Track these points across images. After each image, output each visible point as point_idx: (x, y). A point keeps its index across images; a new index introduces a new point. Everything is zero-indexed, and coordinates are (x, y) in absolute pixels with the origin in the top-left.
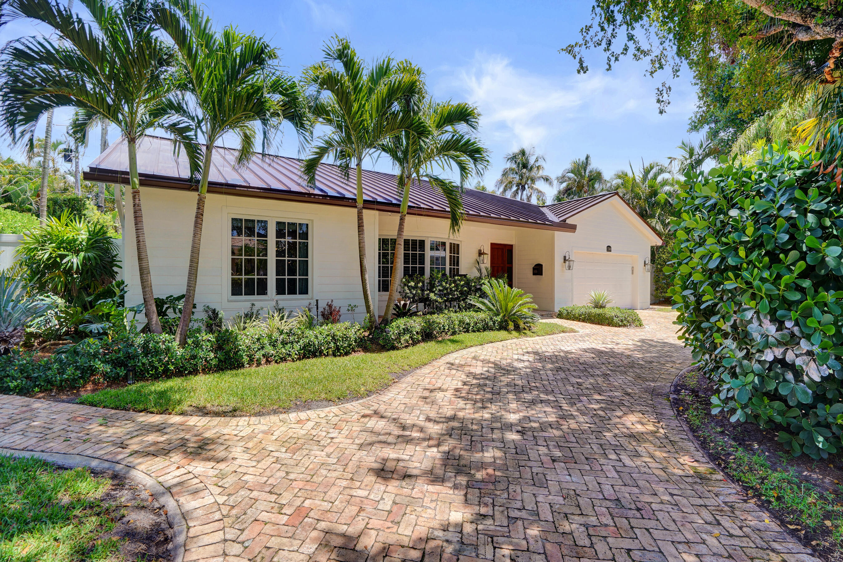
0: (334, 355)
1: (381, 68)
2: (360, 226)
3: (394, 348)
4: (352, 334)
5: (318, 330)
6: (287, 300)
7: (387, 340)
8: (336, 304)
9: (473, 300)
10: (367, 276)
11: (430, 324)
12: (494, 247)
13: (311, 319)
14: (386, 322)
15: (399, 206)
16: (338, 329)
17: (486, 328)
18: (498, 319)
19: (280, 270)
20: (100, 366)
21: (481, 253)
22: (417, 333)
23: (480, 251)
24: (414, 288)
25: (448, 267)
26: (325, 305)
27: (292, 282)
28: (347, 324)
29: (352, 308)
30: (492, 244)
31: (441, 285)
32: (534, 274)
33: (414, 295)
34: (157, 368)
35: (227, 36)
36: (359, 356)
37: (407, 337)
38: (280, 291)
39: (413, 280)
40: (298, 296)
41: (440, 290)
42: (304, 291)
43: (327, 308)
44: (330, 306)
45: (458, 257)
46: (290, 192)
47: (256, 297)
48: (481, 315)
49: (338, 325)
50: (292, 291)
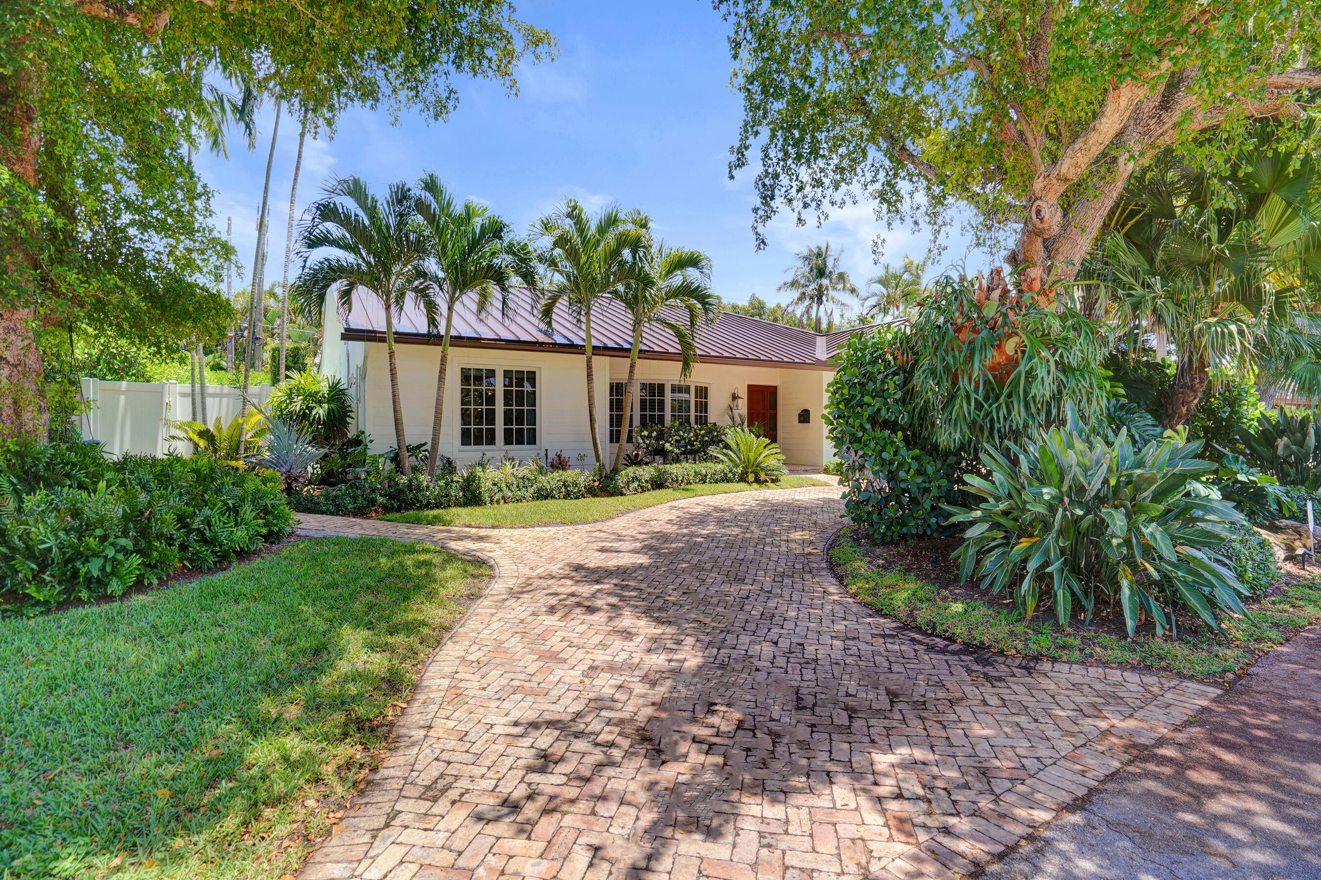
0: (565, 498)
1: (609, 217)
2: (590, 375)
3: (622, 494)
4: (581, 480)
5: (550, 476)
6: (515, 450)
7: (616, 487)
8: (564, 455)
9: (713, 450)
10: (596, 426)
11: (661, 473)
12: (753, 390)
13: (541, 468)
14: (615, 471)
15: (629, 350)
16: (569, 475)
17: (725, 479)
18: (739, 470)
19: (508, 420)
20: (381, 500)
21: (735, 397)
22: (647, 481)
23: (734, 394)
24: (647, 437)
25: (693, 414)
26: (554, 456)
27: (520, 432)
28: (577, 471)
29: (581, 458)
30: (750, 387)
31: (678, 435)
32: (800, 422)
33: (648, 445)
34: (421, 502)
35: (467, 208)
36: (590, 501)
37: (636, 484)
38: (508, 441)
39: (646, 429)
40: (526, 446)
41: (677, 441)
42: (532, 441)
43: (556, 458)
44: (559, 457)
45: (706, 403)
46: (519, 342)
47: (484, 447)
48: (720, 466)
49: (569, 472)
50: (520, 442)
